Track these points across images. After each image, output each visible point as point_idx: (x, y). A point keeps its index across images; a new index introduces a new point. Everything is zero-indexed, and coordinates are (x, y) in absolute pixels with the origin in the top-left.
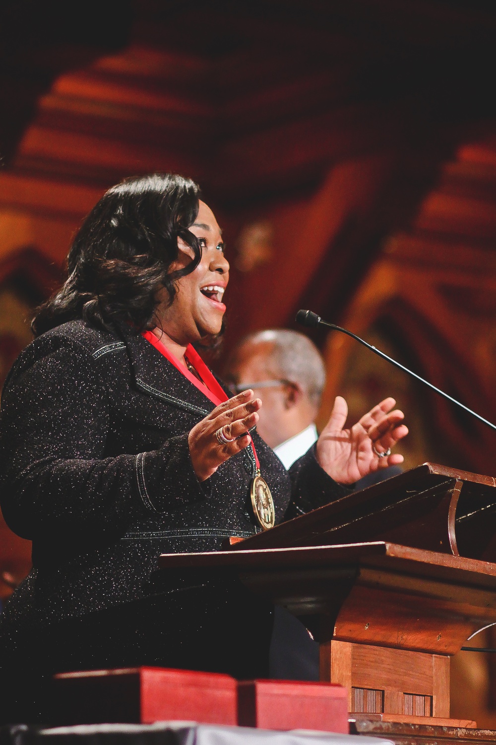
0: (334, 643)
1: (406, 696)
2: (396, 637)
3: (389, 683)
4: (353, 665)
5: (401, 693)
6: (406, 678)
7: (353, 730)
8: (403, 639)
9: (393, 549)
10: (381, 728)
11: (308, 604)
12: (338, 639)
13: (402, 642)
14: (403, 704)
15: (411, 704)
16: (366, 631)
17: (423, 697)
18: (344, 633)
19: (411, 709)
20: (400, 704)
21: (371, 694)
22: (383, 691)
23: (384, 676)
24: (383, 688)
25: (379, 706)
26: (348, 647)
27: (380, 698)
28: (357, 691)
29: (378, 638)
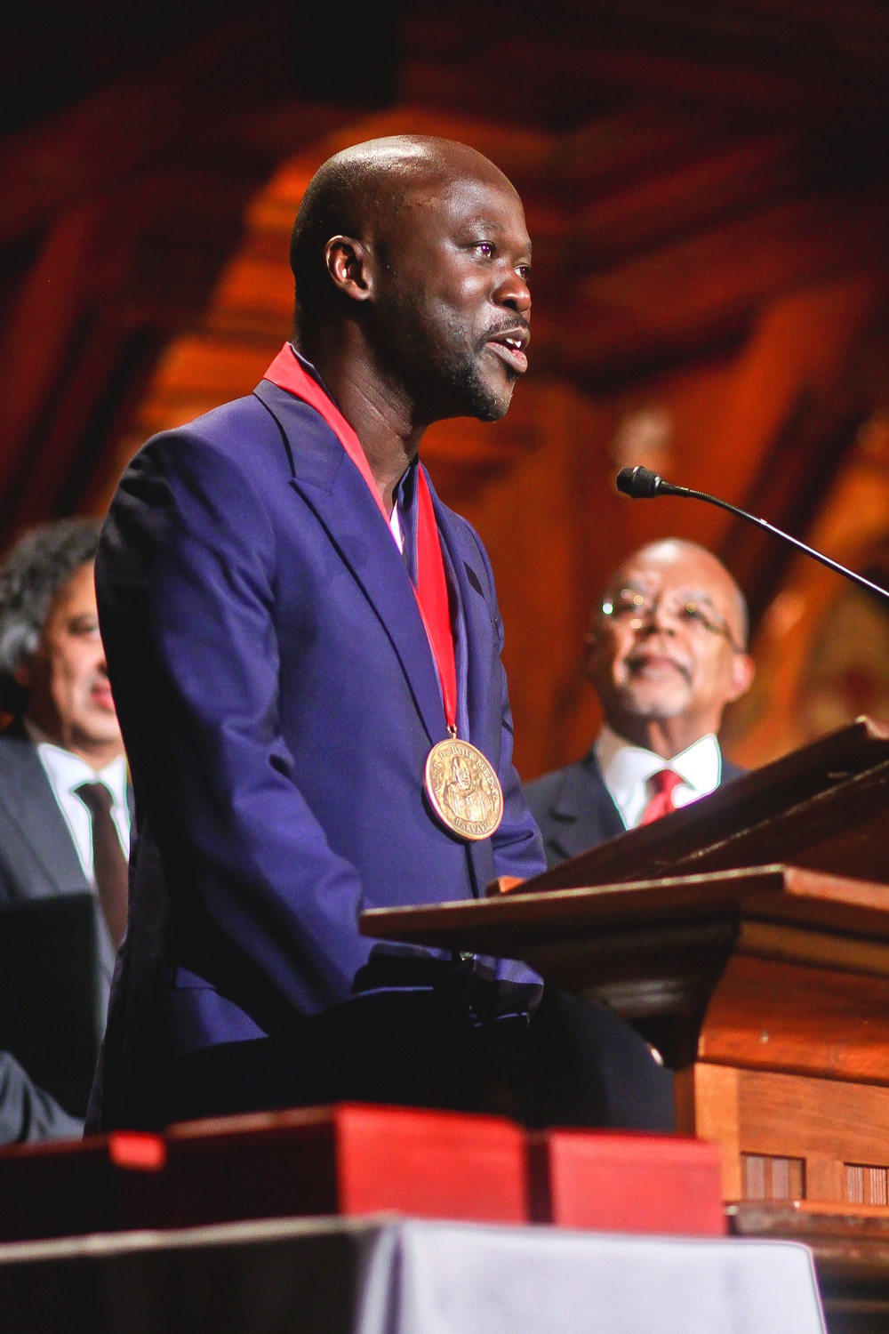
0: (702, 1070)
1: (850, 1169)
2: (823, 1056)
3: (816, 1144)
4: (742, 1110)
5: (839, 1164)
6: (849, 1135)
7: (733, 1230)
8: (838, 1060)
9: (799, 880)
10: (786, 1224)
11: (652, 994)
12: (709, 1060)
13: (837, 1066)
14: (844, 1182)
15: (861, 1184)
16: (764, 1045)
17: (884, 1171)
18: (720, 1050)
19: (861, 1193)
20: (838, 1184)
21: (779, 1167)
22: (803, 1161)
23: (804, 1131)
24: (802, 1154)
25: (797, 1189)
26: (729, 1078)
27: (797, 1174)
28: (751, 1161)
29: (788, 1060)
